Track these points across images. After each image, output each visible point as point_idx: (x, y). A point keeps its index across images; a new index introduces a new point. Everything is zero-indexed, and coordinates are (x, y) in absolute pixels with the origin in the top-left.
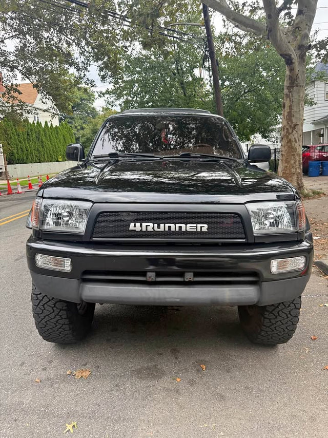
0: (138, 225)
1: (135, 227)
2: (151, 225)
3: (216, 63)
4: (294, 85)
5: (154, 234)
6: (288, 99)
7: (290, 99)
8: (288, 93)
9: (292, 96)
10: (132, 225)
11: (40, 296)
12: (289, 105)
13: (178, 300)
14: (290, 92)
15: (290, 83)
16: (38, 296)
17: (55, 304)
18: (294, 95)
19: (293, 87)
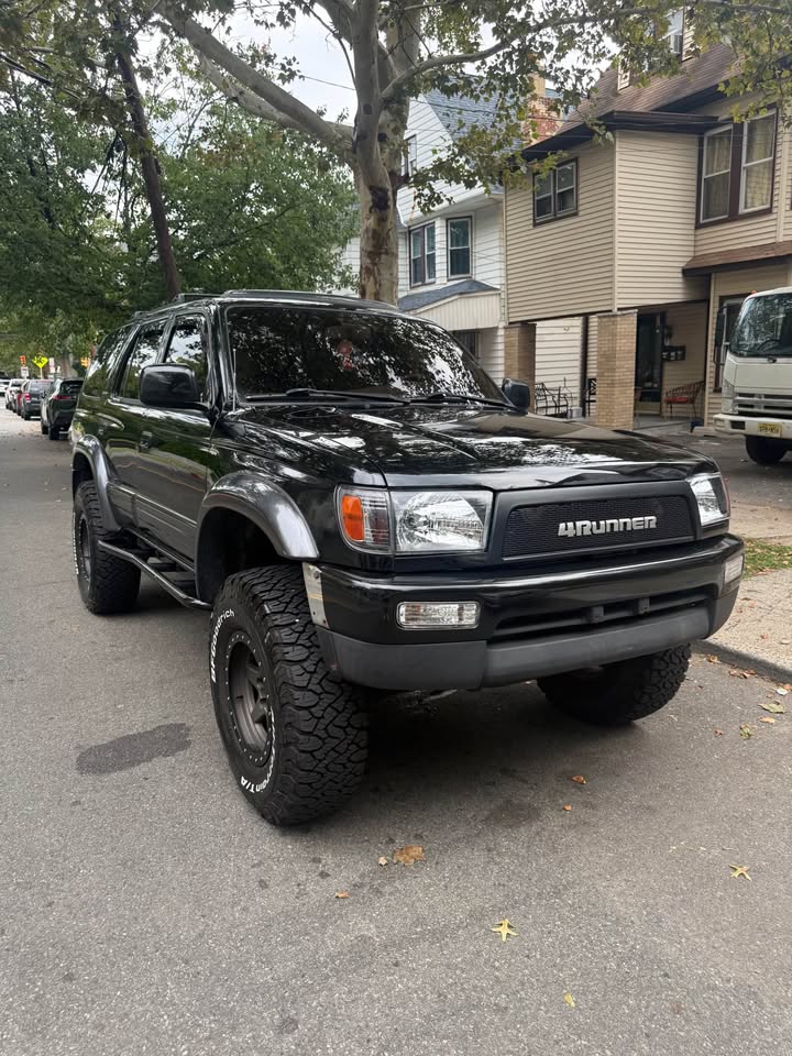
0: (570, 524)
1: (566, 529)
2: (587, 522)
3: (154, 168)
4: (383, 251)
5: (592, 539)
6: (372, 278)
7: (375, 279)
8: (371, 267)
9: (379, 274)
10: (562, 525)
11: (317, 708)
12: (374, 291)
13: (630, 649)
14: (375, 264)
15: (374, 246)
16: (313, 710)
17: (348, 720)
18: (382, 272)
19: (381, 254)
